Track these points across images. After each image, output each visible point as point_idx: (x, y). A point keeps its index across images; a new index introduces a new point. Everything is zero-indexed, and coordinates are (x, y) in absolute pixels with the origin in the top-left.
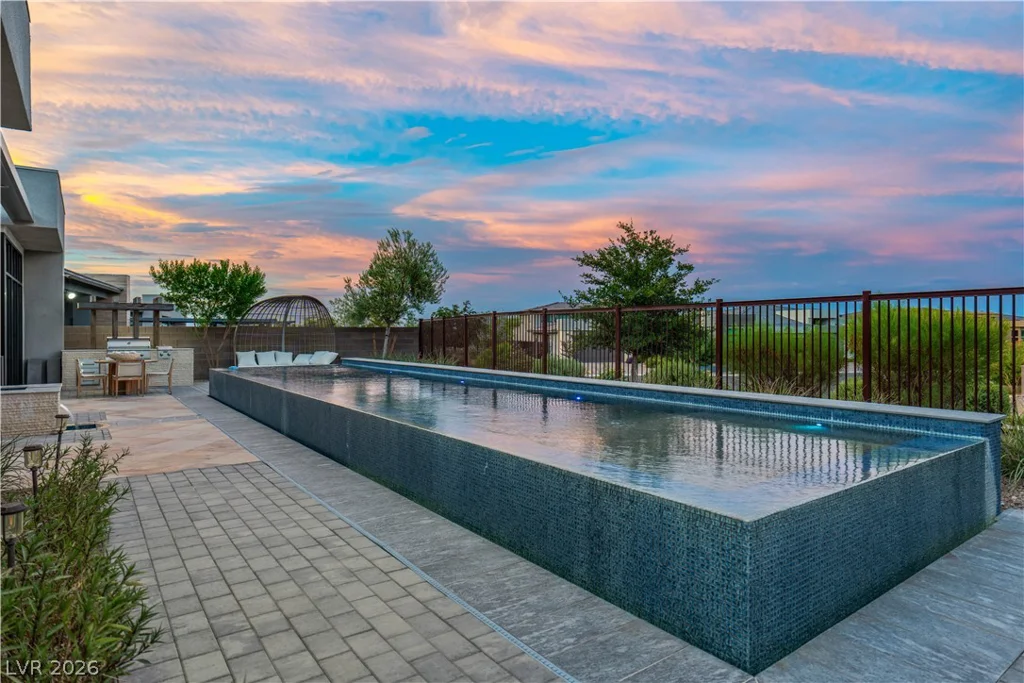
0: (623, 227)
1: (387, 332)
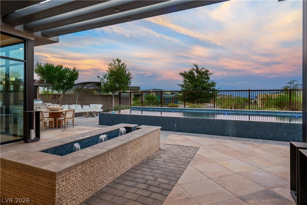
0: (195, 65)
1: (113, 97)
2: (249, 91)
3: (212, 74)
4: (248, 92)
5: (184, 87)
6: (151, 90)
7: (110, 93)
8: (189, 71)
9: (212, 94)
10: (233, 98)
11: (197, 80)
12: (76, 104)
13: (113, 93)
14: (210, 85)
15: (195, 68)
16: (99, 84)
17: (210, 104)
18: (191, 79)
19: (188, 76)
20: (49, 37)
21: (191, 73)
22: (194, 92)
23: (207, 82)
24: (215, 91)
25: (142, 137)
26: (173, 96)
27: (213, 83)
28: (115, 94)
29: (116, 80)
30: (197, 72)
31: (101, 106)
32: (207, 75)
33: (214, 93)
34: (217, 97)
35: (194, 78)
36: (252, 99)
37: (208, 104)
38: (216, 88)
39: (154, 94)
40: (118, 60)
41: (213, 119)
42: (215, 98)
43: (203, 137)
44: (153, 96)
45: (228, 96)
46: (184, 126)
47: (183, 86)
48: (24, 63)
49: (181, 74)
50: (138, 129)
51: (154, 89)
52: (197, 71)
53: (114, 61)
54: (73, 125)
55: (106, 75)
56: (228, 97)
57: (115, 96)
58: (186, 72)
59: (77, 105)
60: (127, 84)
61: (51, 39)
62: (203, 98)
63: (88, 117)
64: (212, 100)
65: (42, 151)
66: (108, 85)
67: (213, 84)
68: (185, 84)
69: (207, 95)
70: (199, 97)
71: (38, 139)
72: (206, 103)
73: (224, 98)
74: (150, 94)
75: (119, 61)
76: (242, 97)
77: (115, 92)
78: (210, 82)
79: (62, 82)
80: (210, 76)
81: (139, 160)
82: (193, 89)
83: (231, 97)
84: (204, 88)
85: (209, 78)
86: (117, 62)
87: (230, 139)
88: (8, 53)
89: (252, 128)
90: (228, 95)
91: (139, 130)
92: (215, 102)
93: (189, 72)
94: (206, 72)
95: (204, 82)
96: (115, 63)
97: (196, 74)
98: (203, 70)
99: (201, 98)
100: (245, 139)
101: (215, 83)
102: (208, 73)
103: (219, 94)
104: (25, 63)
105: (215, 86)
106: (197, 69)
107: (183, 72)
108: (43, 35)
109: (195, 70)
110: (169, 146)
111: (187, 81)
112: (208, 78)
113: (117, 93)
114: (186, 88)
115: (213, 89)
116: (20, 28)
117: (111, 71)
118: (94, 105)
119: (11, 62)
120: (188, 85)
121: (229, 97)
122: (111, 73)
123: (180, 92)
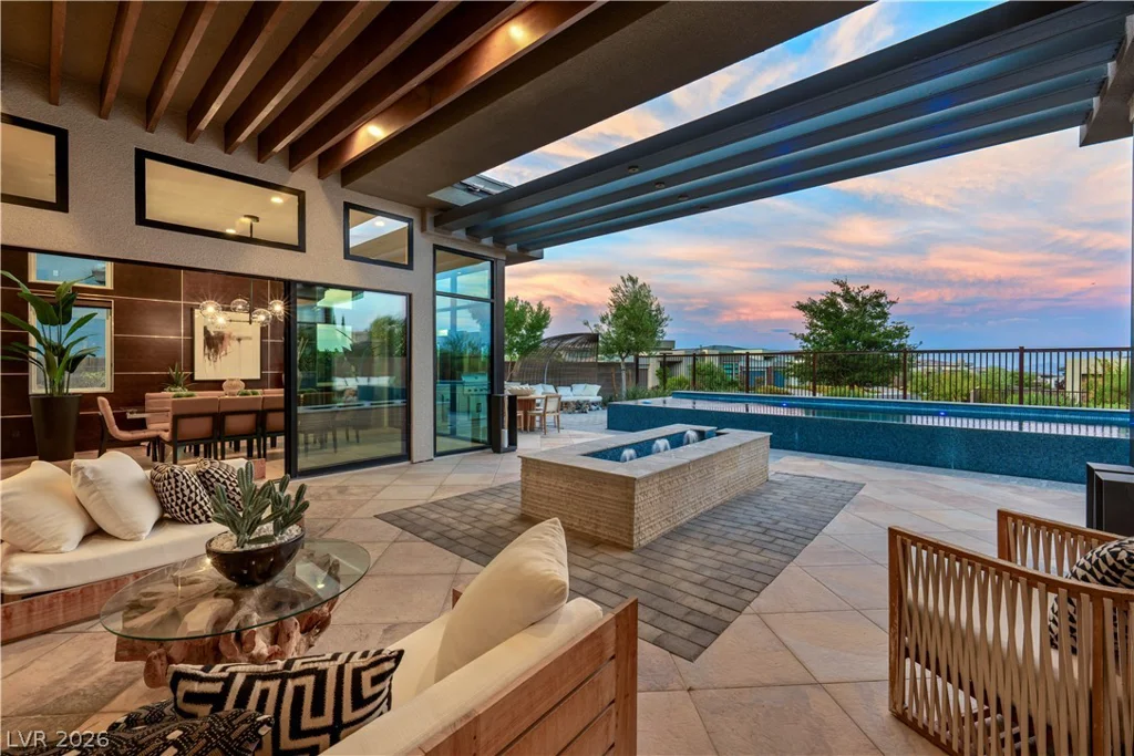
1: (623, 367)
2: (1022, 351)
3: (894, 302)
4: (1017, 355)
5: (809, 341)
6: (705, 348)
7: (616, 359)
8: (824, 298)
9: (898, 360)
10: (971, 371)
11: (847, 322)
12: (543, 382)
13: (623, 359)
14: (888, 335)
15: (839, 290)
16: (594, 338)
17: (890, 390)
18: (830, 319)
19: (821, 311)
20: (528, 251)
21: (831, 302)
22: (841, 355)
23: (880, 325)
24: (905, 352)
25: (736, 447)
26: (769, 364)
27: (902, 328)
28: (626, 360)
29: (630, 328)
30: (846, 301)
31: (597, 388)
32: (879, 305)
33: (905, 356)
34: (914, 370)
35: (839, 317)
36: (1051, 377)
37: (885, 389)
38: (910, 342)
39: (716, 362)
40: (631, 279)
41: (901, 423)
42: (908, 374)
43: (872, 465)
44: (709, 365)
45: (957, 366)
46: (820, 438)
47: (806, 339)
48: (489, 304)
49: (801, 307)
50: (718, 434)
51: (714, 348)
52: (849, 297)
53: (624, 281)
54: (559, 429)
55: (607, 317)
56: (954, 369)
57: (627, 365)
58: (814, 303)
59: (546, 386)
60: (655, 334)
61: (532, 254)
62: (869, 371)
63: (573, 412)
64: (896, 378)
65: (584, 455)
66: (611, 338)
67: (900, 332)
68: (811, 334)
69: (881, 362)
70: (856, 369)
71: (513, 447)
72: (878, 385)
73: (942, 373)
74: (704, 360)
75: (633, 281)
76: (1009, 370)
77: (626, 356)
78: (889, 325)
79: (517, 335)
80: (890, 310)
81: (733, 493)
82: (837, 348)
83: (965, 369)
84: (871, 344)
85: (886, 314)
86: (630, 284)
87: (950, 474)
88: (454, 284)
89: (1017, 449)
90: (954, 363)
91: (721, 437)
92: (909, 384)
93: (823, 302)
94: (877, 297)
95: (872, 325)
96: (626, 286)
97: (845, 307)
98: (867, 293)
99: (861, 370)
100: (997, 476)
101: (907, 329)
102: (883, 301)
103: (920, 358)
104: (492, 304)
105: (907, 336)
106: (847, 291)
107: (805, 301)
108: (519, 248)
109: (839, 295)
110: (787, 477)
111: (817, 326)
112: (884, 316)
113: (631, 359)
114: (817, 343)
115: (900, 346)
116: (487, 241)
117: (619, 306)
118: (582, 386)
119: (460, 302)
120: (820, 335)
121: (959, 368)
122: (618, 309)
123: (797, 355)
